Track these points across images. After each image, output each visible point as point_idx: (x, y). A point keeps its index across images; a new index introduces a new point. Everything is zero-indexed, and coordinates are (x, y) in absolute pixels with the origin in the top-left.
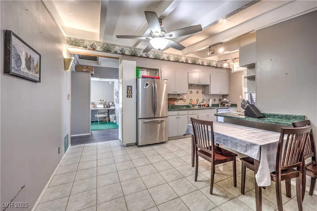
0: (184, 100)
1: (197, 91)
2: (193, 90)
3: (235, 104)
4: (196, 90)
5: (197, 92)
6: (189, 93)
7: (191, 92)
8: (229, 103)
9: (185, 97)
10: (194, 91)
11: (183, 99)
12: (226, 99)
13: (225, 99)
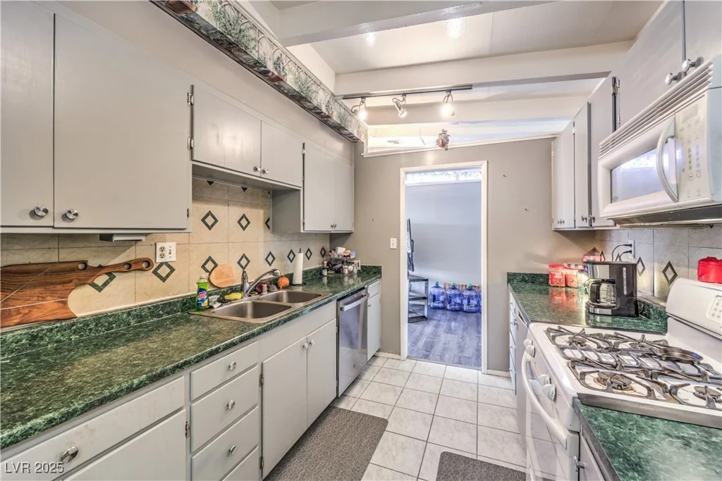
0: (164, 271)
1: (244, 216)
2: (218, 210)
3: (375, 267)
4: (236, 212)
5: (244, 222)
6: (194, 224)
7: (209, 221)
8: (356, 262)
9: (169, 250)
10: (228, 214)
11: (149, 263)
12: (344, 249)
13: (341, 250)
